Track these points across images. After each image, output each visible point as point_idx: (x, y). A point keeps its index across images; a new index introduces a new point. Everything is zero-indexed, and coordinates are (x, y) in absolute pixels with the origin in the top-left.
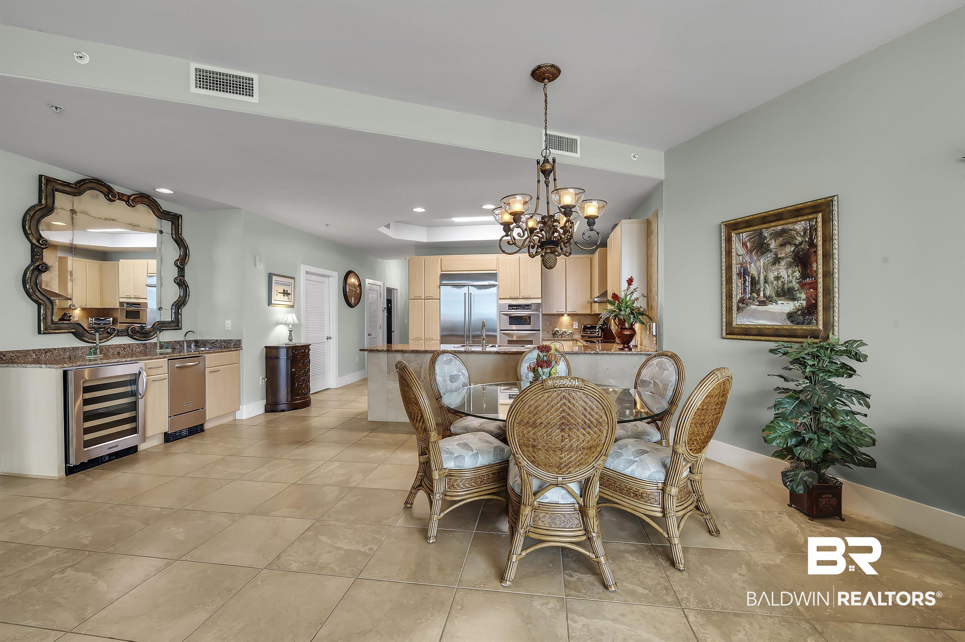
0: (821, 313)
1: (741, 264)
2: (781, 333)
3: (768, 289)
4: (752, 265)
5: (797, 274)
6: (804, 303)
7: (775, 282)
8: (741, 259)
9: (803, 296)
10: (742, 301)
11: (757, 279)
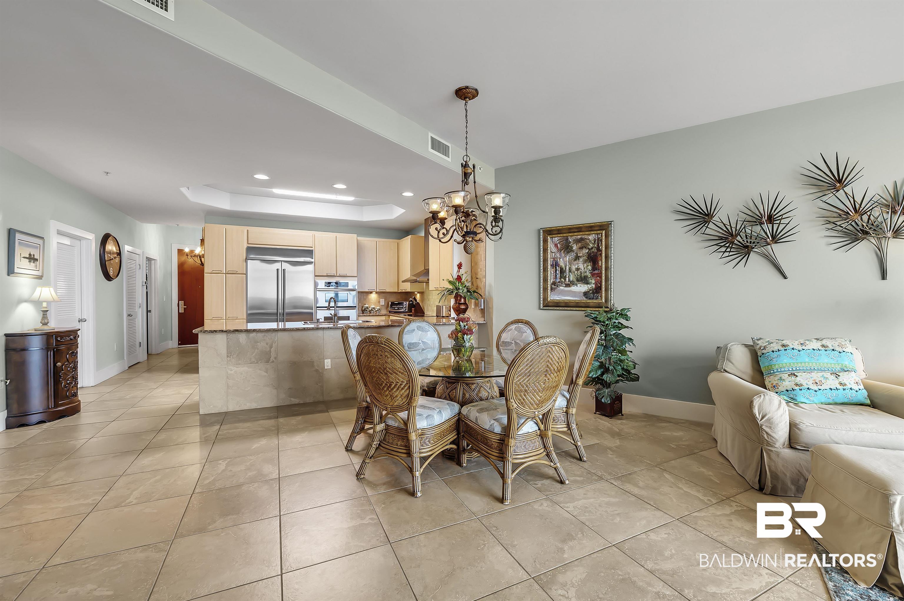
0: (603, 292)
1: (553, 258)
2: (579, 305)
3: (572, 276)
4: (561, 259)
5: (590, 268)
6: (594, 286)
7: (576, 272)
8: (553, 255)
9: (593, 282)
10: (554, 283)
11: (564, 269)
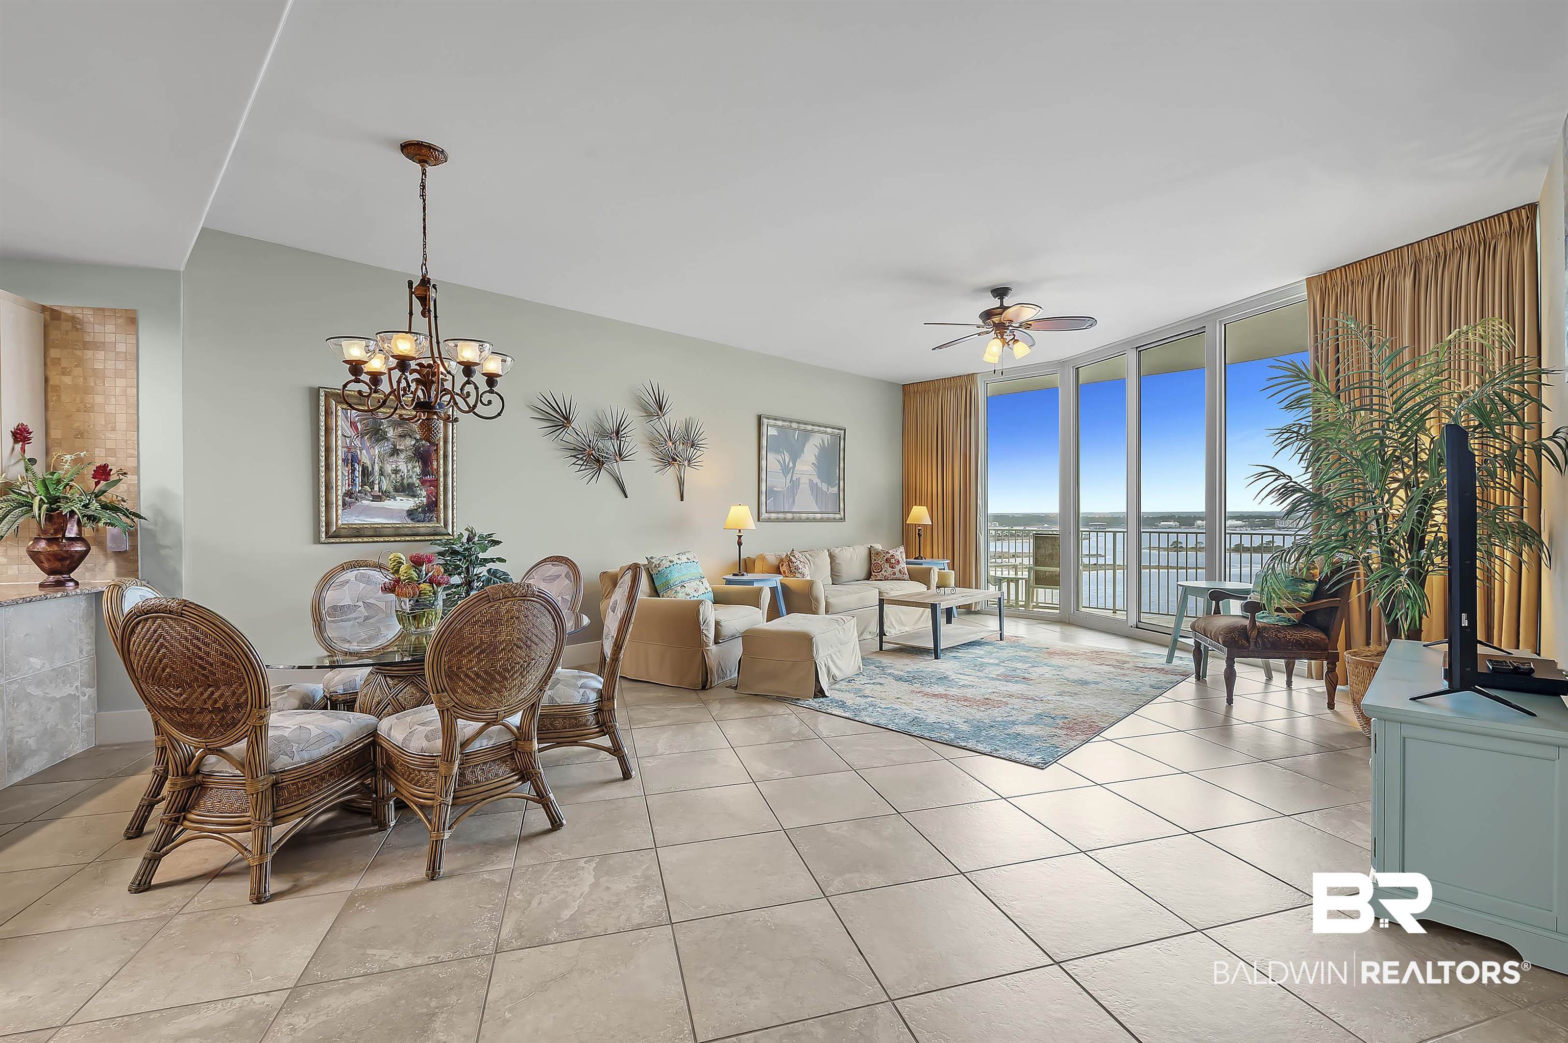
0: (441, 511)
1: (347, 447)
2: (402, 531)
3: (385, 482)
4: (364, 451)
5: (418, 470)
6: (425, 500)
7: (393, 476)
8: (348, 441)
9: (424, 493)
10: (349, 494)
11: (370, 469)
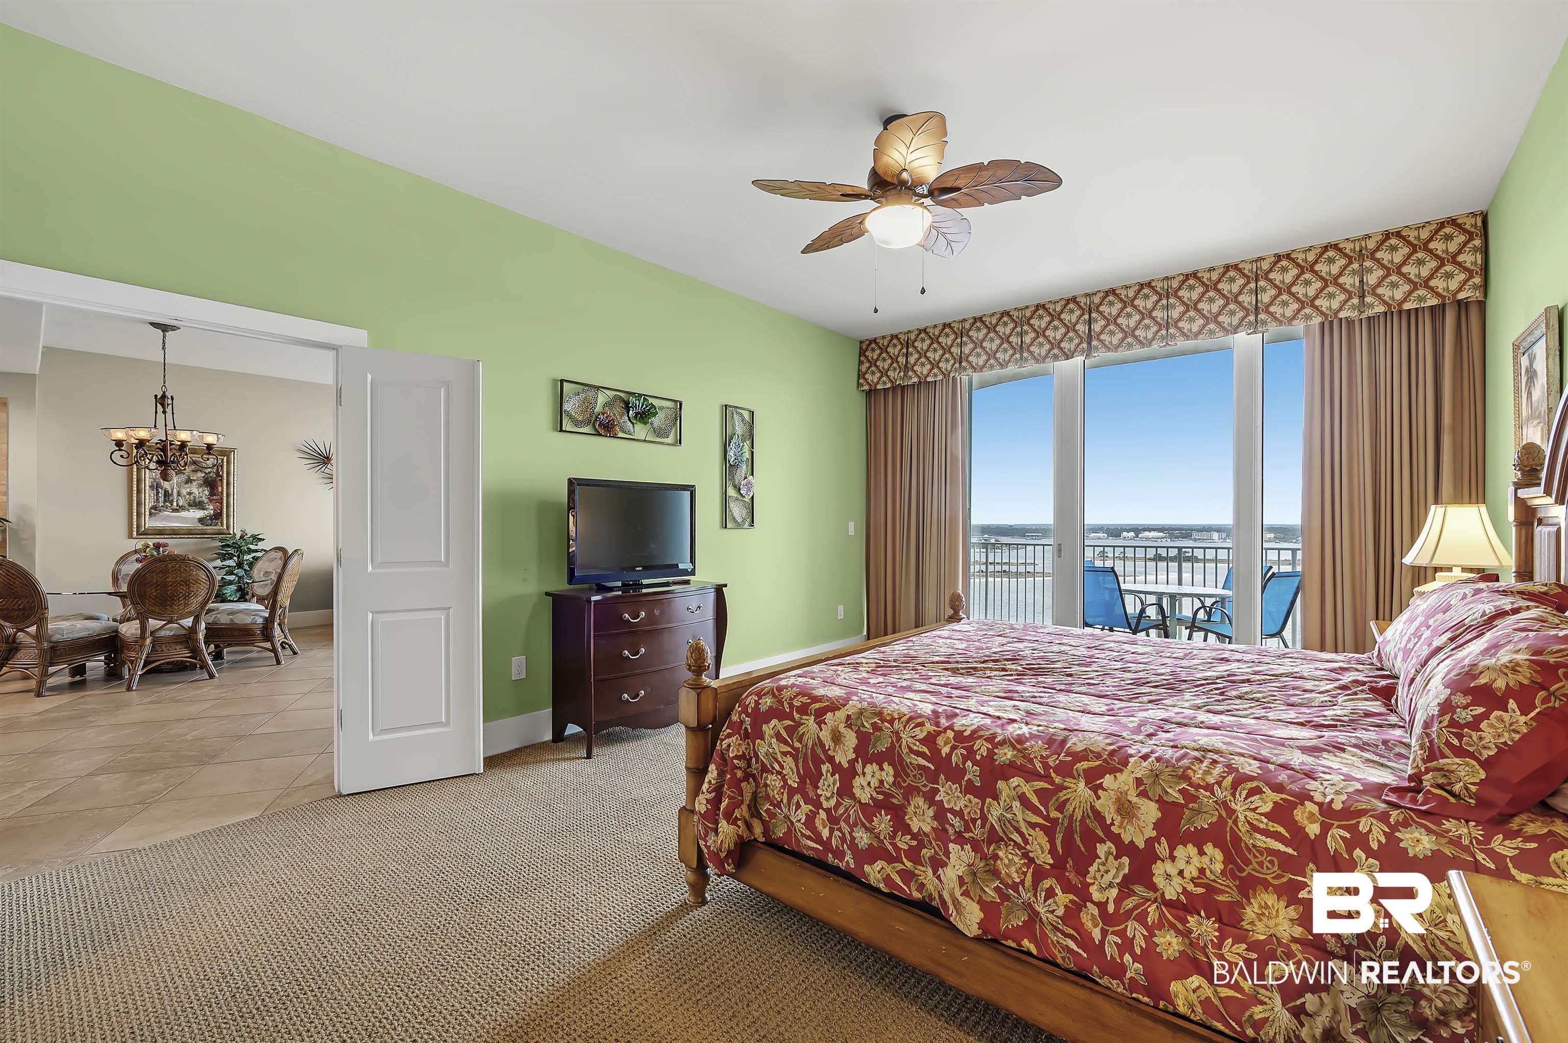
0: (225, 519)
1: (153, 479)
2: (194, 532)
3: (181, 500)
5: (207, 493)
6: (212, 512)
7: (188, 496)
8: (154, 475)
9: (211, 507)
10: (154, 508)
11: (170, 492)
